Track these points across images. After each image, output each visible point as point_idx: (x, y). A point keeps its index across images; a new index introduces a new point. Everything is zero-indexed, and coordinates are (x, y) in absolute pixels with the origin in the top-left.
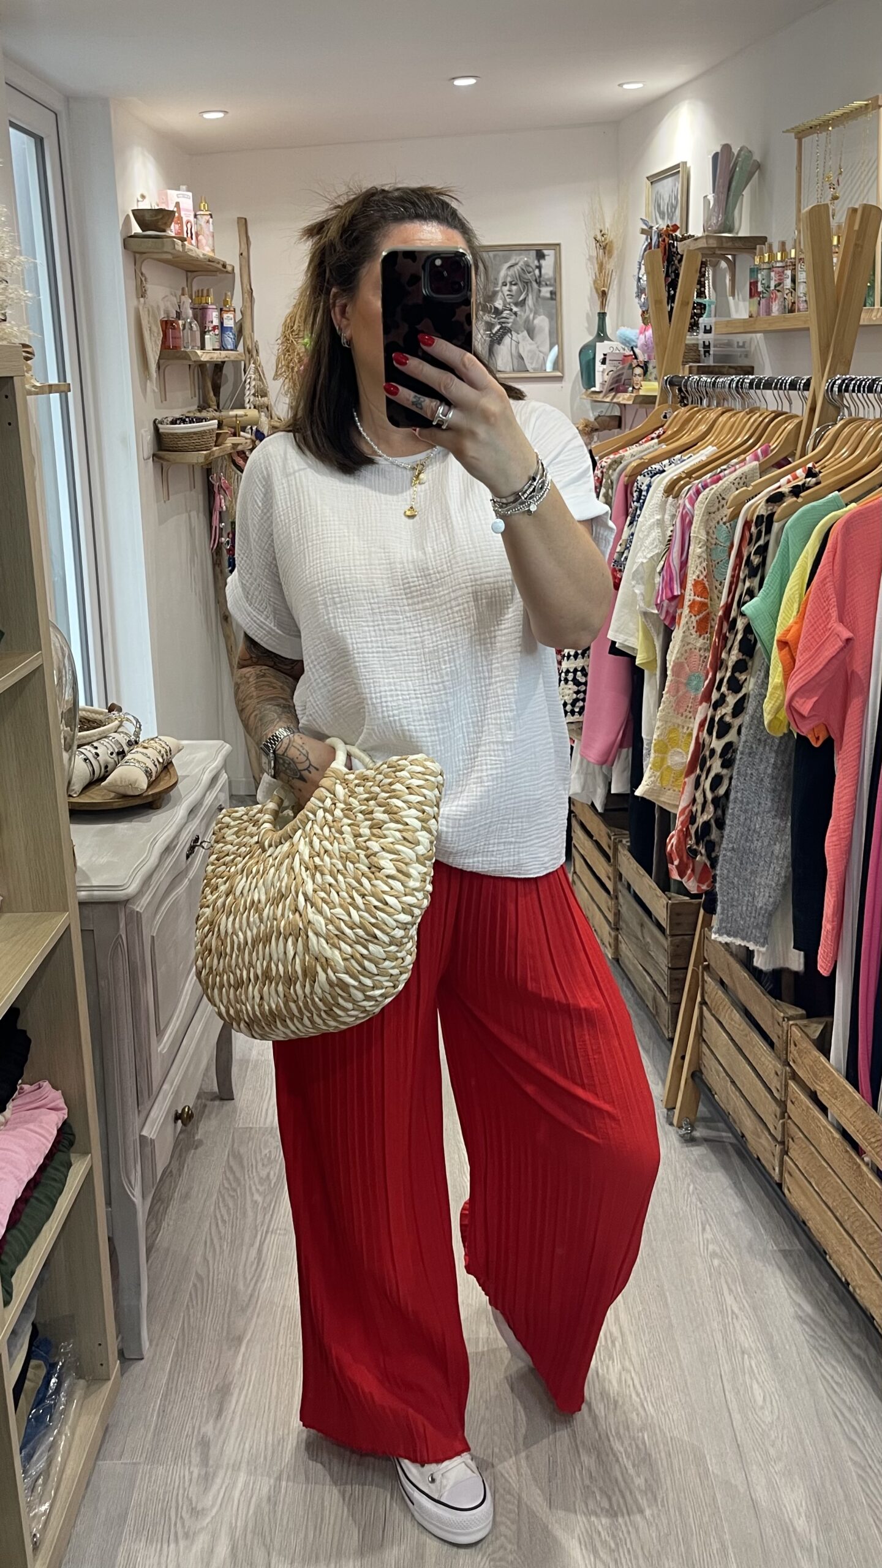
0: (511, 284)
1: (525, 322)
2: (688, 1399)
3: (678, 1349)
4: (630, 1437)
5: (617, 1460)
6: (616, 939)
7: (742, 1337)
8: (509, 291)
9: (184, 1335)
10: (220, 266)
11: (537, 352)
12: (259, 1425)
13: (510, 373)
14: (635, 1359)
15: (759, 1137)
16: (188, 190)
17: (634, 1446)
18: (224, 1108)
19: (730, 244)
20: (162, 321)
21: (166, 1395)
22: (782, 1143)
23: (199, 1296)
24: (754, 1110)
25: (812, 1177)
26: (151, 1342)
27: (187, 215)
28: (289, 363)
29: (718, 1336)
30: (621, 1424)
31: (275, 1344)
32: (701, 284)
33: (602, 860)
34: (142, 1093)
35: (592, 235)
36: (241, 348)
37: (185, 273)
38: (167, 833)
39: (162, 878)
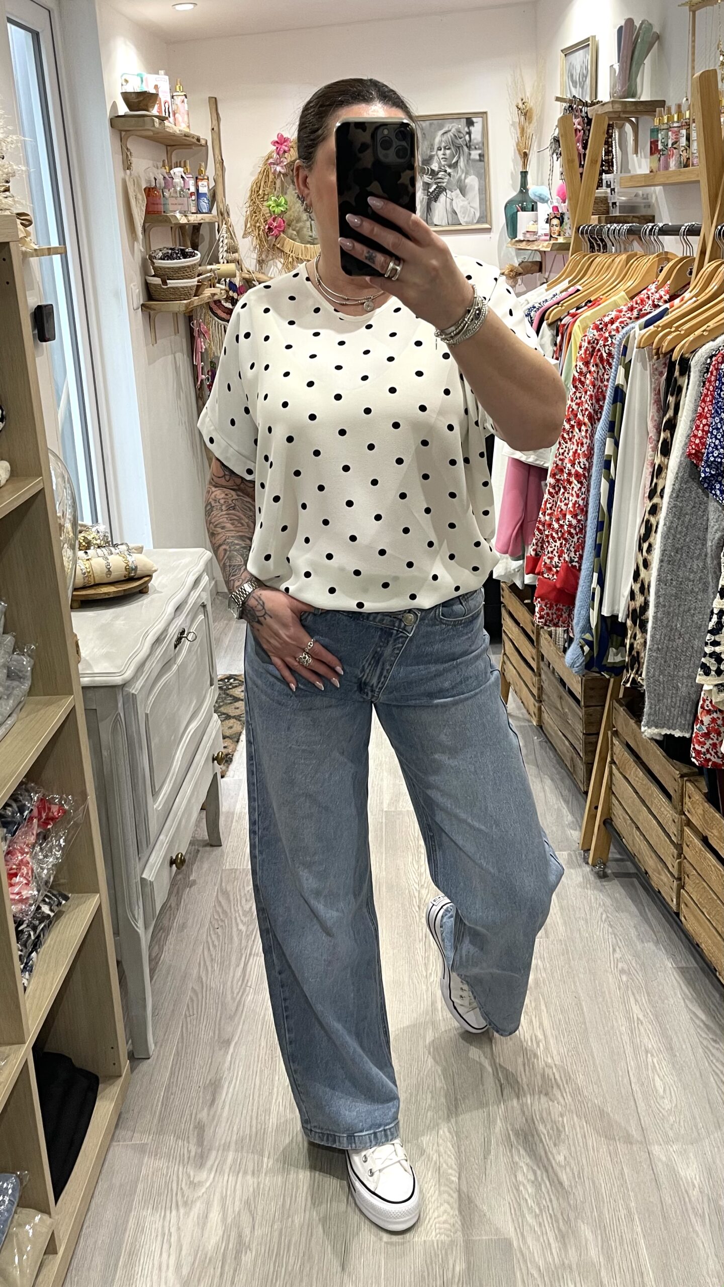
0: (445, 148)
1: (458, 182)
2: (600, 1089)
3: (592, 1049)
4: (552, 1121)
6: (540, 709)
7: (646, 1040)
8: (444, 154)
9: (183, 1039)
10: (195, 141)
11: (469, 208)
12: (245, 1112)
13: (445, 226)
14: (557, 1058)
15: (660, 874)
16: (166, 74)
17: (555, 1128)
18: (214, 853)
19: (633, 108)
20: (145, 189)
21: (169, 1088)
22: (679, 879)
23: (195, 1008)
24: (655, 852)
25: (705, 907)
26: (156, 1045)
27: (164, 95)
28: (256, 223)
29: (626, 1038)
31: (258, 1045)
32: (608, 144)
33: (527, 643)
34: (141, 843)
35: (515, 104)
36: (214, 211)
37: (164, 147)
38: (157, 628)
39: (154, 665)
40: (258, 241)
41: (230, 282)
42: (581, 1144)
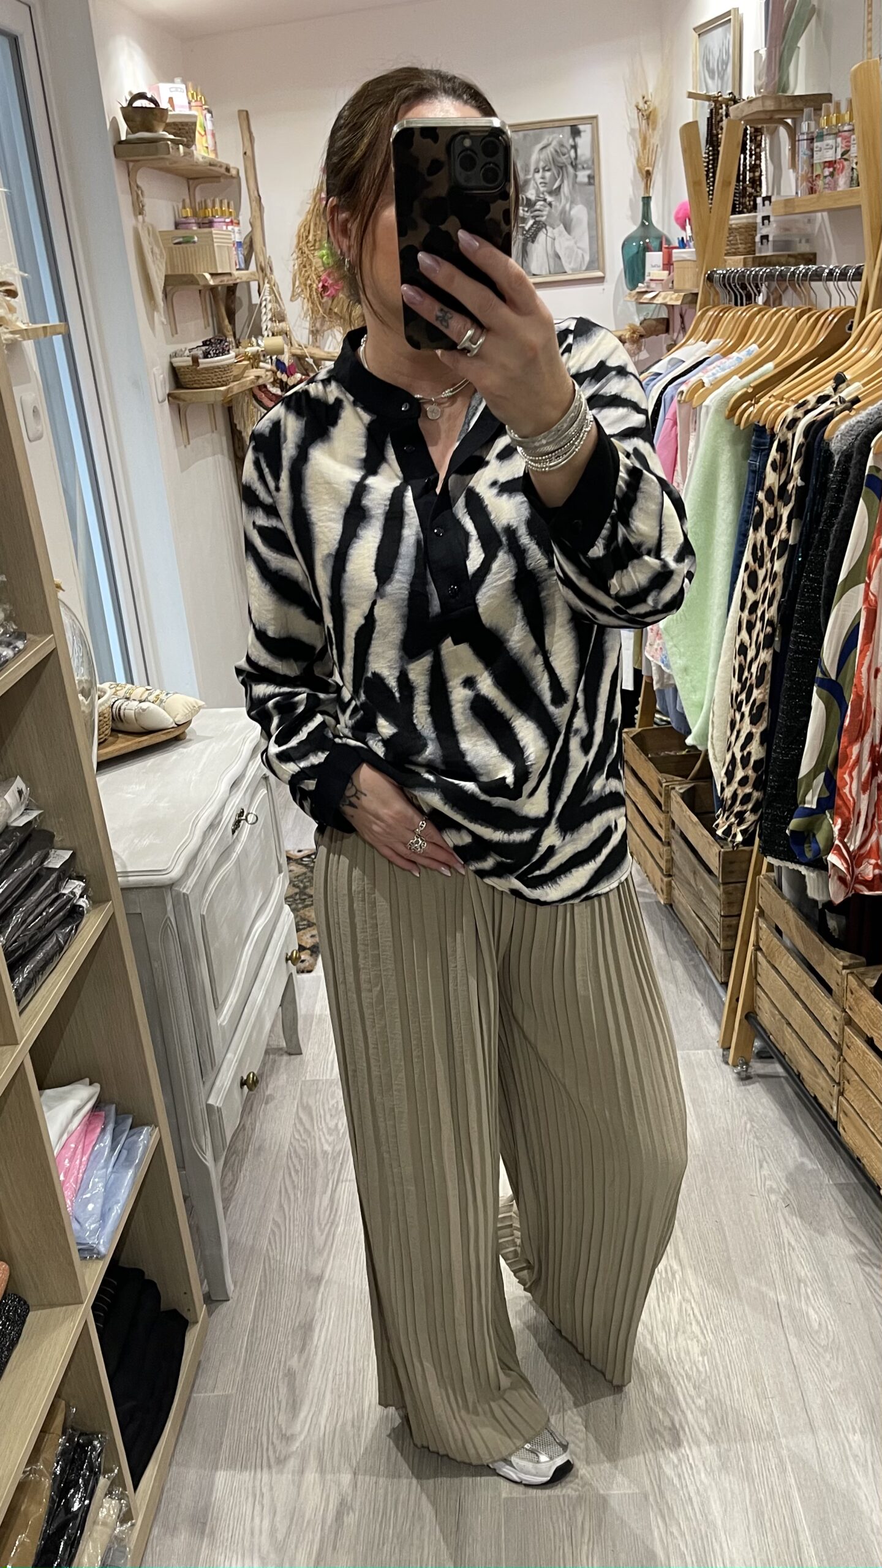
0: (544, 169)
1: (561, 213)
4: (690, 1362)
5: (679, 1383)
6: (669, 885)
7: (799, 1268)
8: (543, 178)
9: (265, 1277)
10: (223, 170)
11: (576, 249)
13: (547, 276)
14: (695, 1290)
15: (817, 1077)
17: (694, 1369)
18: (293, 1062)
19: (788, 105)
21: (253, 1333)
22: (839, 1084)
23: (277, 1241)
24: (811, 1052)
25: (868, 1118)
26: (235, 1286)
28: (306, 280)
29: (775, 1267)
30: (682, 1349)
33: (654, 807)
34: (205, 1064)
35: (634, 103)
36: (253, 267)
37: (185, 182)
38: (209, 810)
39: (209, 854)
40: (310, 305)
41: (278, 360)
42: (725, 1386)
